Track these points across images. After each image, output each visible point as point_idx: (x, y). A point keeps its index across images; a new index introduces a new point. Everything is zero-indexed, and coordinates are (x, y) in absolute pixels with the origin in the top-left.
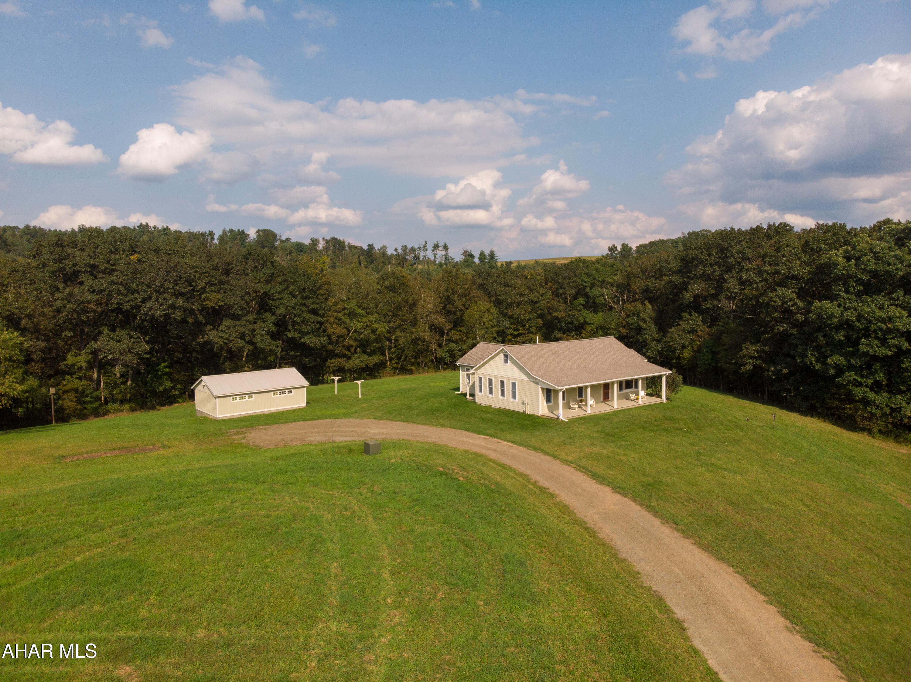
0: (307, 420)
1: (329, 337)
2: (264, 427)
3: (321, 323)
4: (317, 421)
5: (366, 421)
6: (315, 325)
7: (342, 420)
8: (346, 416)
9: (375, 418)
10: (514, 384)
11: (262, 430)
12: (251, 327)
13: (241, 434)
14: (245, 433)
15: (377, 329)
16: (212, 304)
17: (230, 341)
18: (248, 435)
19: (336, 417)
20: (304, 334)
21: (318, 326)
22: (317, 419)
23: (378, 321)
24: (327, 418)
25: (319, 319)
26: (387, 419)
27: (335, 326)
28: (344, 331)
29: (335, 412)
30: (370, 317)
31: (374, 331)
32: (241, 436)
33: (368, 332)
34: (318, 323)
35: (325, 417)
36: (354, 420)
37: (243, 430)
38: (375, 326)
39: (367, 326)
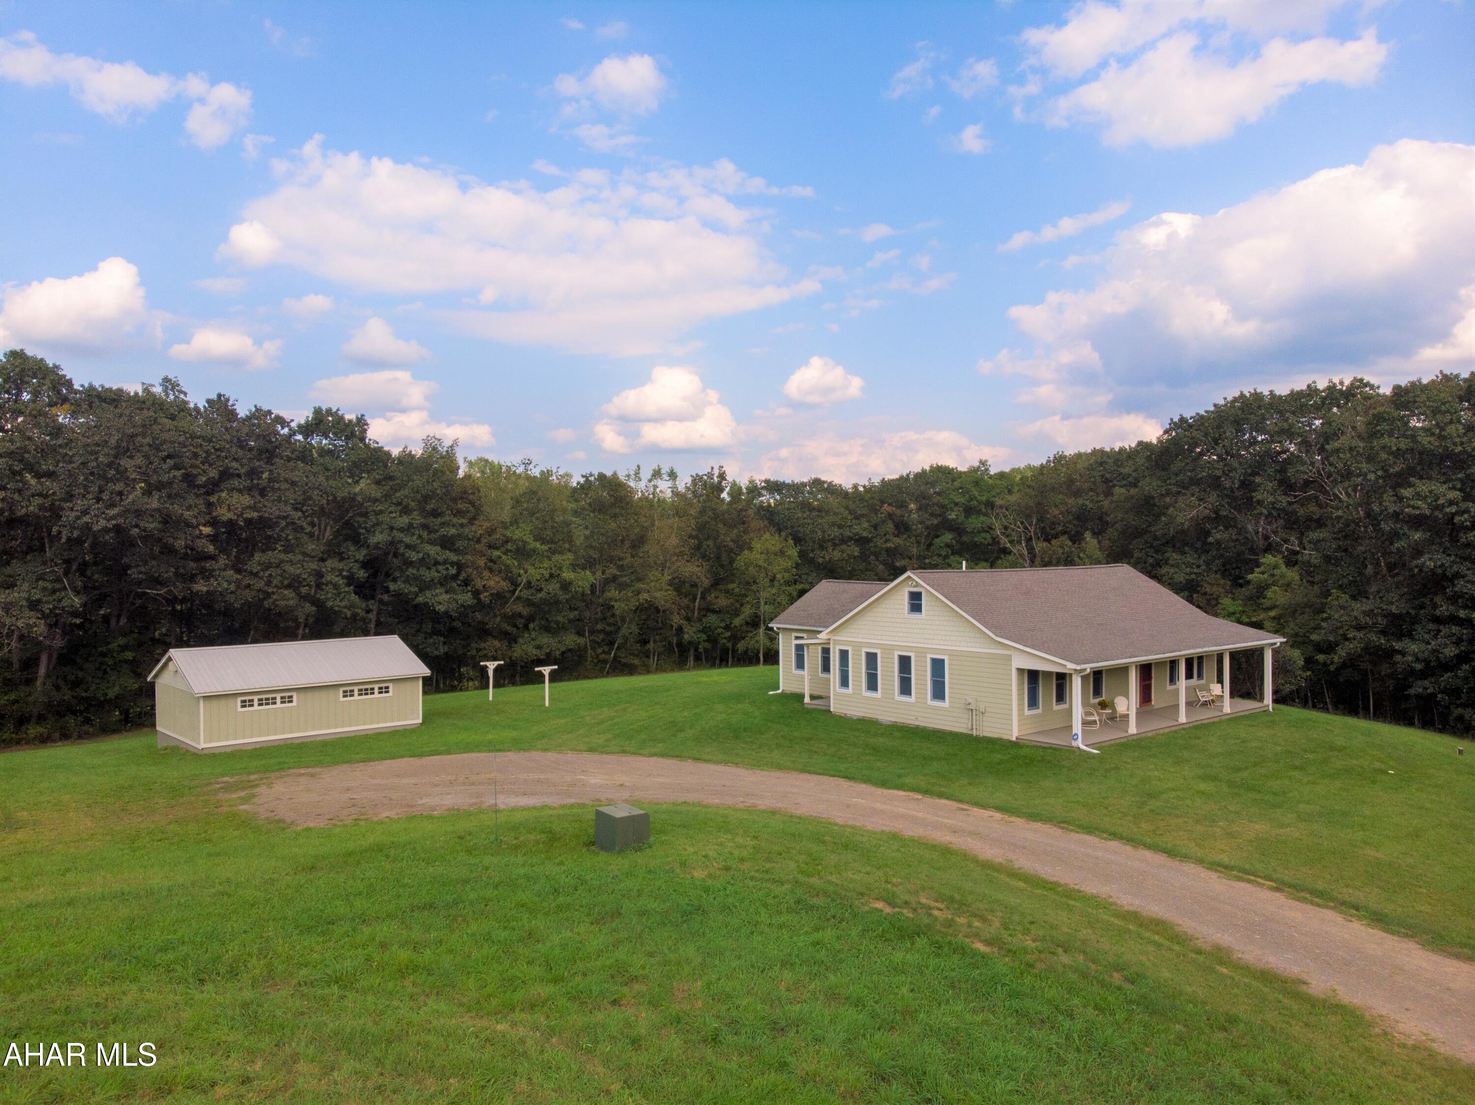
0: (421, 755)
1: (476, 594)
2: (310, 770)
3: (460, 566)
4: (449, 757)
5: (570, 756)
6: (447, 569)
7: (508, 753)
8: (518, 745)
9: (591, 750)
10: (938, 666)
11: (302, 779)
12: (314, 566)
13: (243, 789)
14: (257, 786)
15: (570, 583)
16: (230, 515)
17: (268, 595)
18: (263, 789)
19: (494, 747)
20: (425, 586)
21: (453, 571)
22: (448, 752)
23: (574, 567)
24: (471, 751)
25: (453, 557)
26: (624, 752)
27: (486, 574)
28: (505, 585)
29: (490, 737)
30: (557, 557)
31: (566, 586)
32: (242, 794)
33: (553, 587)
34: (453, 564)
35: (468, 748)
36: (540, 753)
37: (253, 777)
38: (568, 575)
39: (551, 576)
